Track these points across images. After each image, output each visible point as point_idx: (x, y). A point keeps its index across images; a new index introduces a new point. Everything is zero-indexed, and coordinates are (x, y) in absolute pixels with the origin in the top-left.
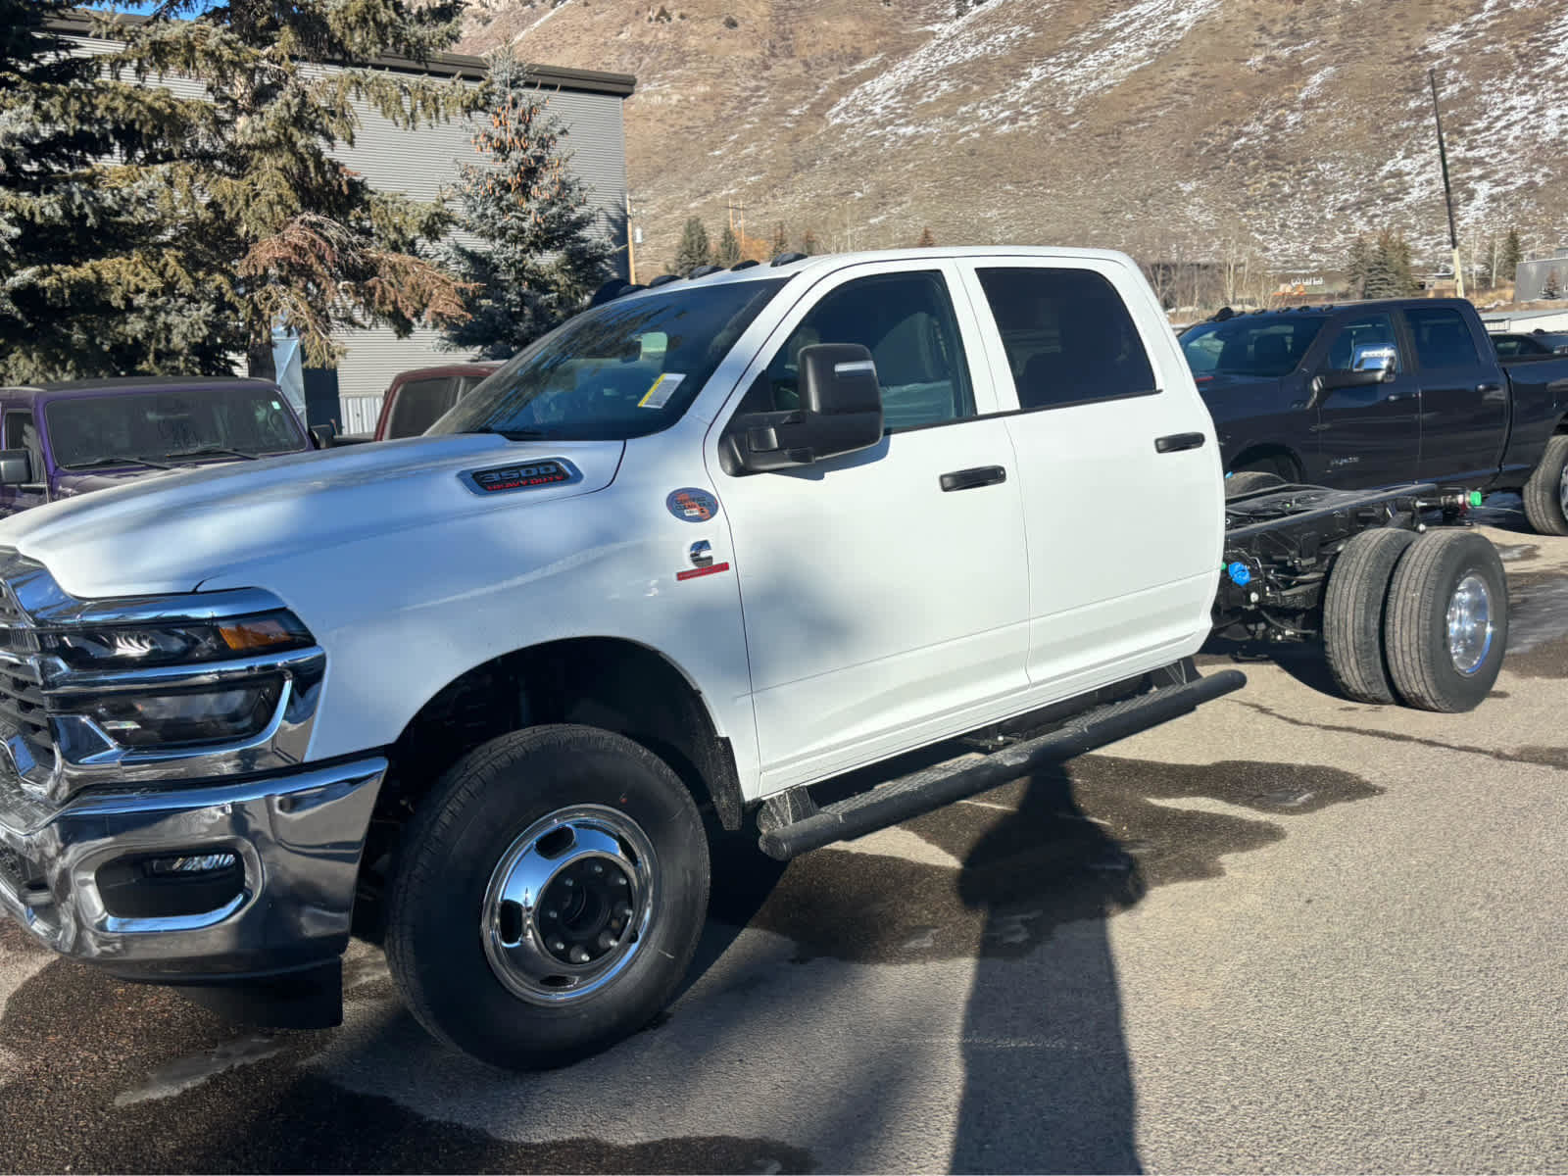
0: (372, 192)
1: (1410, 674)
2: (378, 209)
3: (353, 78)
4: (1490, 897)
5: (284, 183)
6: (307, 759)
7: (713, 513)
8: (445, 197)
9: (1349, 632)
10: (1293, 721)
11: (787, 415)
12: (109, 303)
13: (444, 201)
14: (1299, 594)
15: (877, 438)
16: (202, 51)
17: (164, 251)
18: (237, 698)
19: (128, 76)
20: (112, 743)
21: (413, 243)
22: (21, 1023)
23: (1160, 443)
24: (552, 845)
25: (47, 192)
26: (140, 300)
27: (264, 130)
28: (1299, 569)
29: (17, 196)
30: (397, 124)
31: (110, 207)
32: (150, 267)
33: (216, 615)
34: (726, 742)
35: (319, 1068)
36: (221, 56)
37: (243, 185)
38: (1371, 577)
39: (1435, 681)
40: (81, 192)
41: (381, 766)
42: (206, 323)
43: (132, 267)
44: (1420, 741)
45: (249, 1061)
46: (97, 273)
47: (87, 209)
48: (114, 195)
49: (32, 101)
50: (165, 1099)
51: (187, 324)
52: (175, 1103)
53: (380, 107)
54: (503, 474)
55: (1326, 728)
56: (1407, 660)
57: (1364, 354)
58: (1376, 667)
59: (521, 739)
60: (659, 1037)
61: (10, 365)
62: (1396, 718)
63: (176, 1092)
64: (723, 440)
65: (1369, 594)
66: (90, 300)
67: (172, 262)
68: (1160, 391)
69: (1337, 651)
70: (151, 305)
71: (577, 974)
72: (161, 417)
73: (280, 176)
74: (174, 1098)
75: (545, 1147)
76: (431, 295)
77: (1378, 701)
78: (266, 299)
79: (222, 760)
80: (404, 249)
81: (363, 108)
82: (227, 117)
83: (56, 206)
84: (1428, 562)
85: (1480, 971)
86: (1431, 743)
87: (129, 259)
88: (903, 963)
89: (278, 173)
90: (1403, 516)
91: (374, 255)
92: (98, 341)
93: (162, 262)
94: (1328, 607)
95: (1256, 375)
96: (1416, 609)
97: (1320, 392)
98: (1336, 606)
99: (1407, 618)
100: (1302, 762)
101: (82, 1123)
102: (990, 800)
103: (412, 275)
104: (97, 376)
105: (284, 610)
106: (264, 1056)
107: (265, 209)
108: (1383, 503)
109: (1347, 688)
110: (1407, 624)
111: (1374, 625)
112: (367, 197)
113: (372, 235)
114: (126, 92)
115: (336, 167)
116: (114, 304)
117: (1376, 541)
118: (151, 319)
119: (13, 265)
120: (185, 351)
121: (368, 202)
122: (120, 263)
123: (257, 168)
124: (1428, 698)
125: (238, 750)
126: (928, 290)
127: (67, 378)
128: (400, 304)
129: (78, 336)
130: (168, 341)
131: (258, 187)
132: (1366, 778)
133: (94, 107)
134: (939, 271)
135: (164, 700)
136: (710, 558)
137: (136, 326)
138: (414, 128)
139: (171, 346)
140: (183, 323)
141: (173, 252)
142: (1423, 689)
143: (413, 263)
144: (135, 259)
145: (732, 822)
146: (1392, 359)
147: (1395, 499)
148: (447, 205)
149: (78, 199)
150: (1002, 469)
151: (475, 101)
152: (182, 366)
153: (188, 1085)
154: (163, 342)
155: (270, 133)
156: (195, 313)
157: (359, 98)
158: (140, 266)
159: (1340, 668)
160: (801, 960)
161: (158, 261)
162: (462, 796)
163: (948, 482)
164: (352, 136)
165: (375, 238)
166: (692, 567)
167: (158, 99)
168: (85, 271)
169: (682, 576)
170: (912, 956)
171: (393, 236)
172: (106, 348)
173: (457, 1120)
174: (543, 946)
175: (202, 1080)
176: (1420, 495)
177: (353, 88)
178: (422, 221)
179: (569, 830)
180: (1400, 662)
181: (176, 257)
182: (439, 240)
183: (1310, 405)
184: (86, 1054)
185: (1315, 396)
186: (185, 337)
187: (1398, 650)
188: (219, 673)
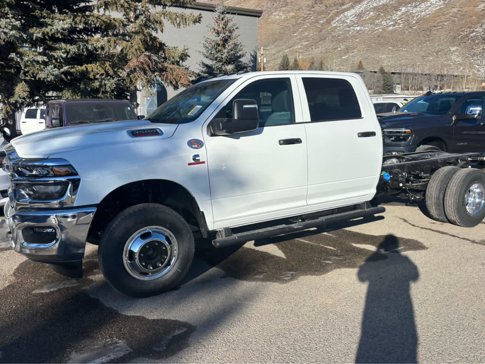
0: (166, 47)
1: (451, 213)
2: (167, 52)
3: (163, 12)
4: (439, 283)
5: (141, 43)
6: (74, 205)
7: (201, 147)
8: (186, 49)
9: (433, 198)
10: (414, 225)
12: (89, 77)
13: (185, 50)
14: (419, 185)
16: (120, 4)
17: (106, 62)
18: (59, 188)
19: (102, 10)
20: (27, 196)
21: (179, 62)
22: (21, 270)
23: (359, 134)
24: (145, 236)
25: (74, 45)
26: (98, 76)
27: (135, 28)
28: (423, 178)
29: (66, 46)
30: (175, 26)
31: (90, 50)
32: (102, 67)
33: (54, 165)
34: (203, 212)
35: (86, 290)
36: (124, 6)
37: (129, 44)
38: (442, 181)
39: (459, 216)
40: (83, 45)
41: (95, 210)
42: (115, 83)
43: (96, 67)
44: (450, 235)
45: (70, 286)
46: (87, 69)
47: (84, 50)
48: (91, 46)
49: (72, 18)
50: (45, 293)
51: (110, 84)
52: (47, 294)
53: (170, 21)
54: (140, 132)
55: (422, 228)
56: (450, 209)
57: (471, 109)
58: (441, 210)
59: (140, 206)
60: (175, 293)
61: (64, 93)
62: (447, 227)
63: (48, 291)
64: (208, 126)
65: (441, 187)
66: (84, 75)
67: (108, 66)
68: (363, 118)
69: (429, 204)
70: (100, 78)
71: (150, 272)
72: (97, 110)
73: (140, 41)
74: (47, 293)
75: (130, 317)
76: (181, 77)
77: (442, 221)
78: (134, 77)
79: (55, 203)
80: (175, 64)
81: (166, 22)
82: (127, 23)
83: (76, 49)
84: (460, 178)
85: (420, 303)
86: (453, 236)
87: (96, 64)
88: (251, 281)
89: (139, 40)
90: (463, 163)
91: (166, 65)
92: (87, 87)
93: (105, 65)
94: (427, 189)
95: (432, 114)
96: (454, 194)
97: (455, 120)
98: (430, 189)
99: (451, 196)
100: (408, 237)
101: (23, 296)
102: (305, 239)
103: (176, 71)
104: (86, 98)
105: (70, 165)
106: (74, 285)
107: (134, 51)
108: (457, 159)
109: (433, 216)
110: (450, 198)
111: (441, 196)
112: (164, 48)
113: (167, 59)
114: (96, 16)
115: (155, 38)
116: (91, 77)
117: (446, 170)
118: (101, 82)
119: (63, 65)
120: (110, 92)
121: (165, 50)
122: (93, 66)
123: (134, 39)
124: (457, 222)
125: (59, 201)
126: (285, 84)
127: (78, 98)
128: (171, 80)
129: (82, 86)
130: (105, 88)
131: (133, 44)
132: (424, 244)
133: (89, 20)
135: (42, 187)
136: (199, 160)
137: (96, 84)
138: (179, 28)
139: (106, 90)
140: (109, 83)
141: (108, 63)
142: (455, 219)
143: (176, 68)
144: (97, 64)
145: (205, 236)
146: (481, 111)
147: (462, 156)
148: (186, 51)
149: (82, 47)
150: (300, 139)
151: (196, 20)
152: (109, 96)
153: (52, 290)
154: (104, 89)
155: (137, 29)
156: (112, 81)
157: (164, 18)
158: (99, 67)
159: (430, 210)
160: (224, 277)
161: (104, 65)
162: (119, 220)
163: (282, 142)
164: (163, 30)
165: (167, 60)
166: (193, 162)
167: (106, 18)
168: (83, 68)
169: (189, 164)
170: (254, 280)
171: (172, 60)
172: (89, 90)
173: (112, 307)
174: (139, 264)
175: (56, 289)
176: (470, 156)
177: (163, 16)
178: (179, 56)
179: (151, 232)
180: (448, 209)
181: (109, 64)
182: (185, 61)
183: (452, 125)
184: (32, 279)
185: (454, 122)
186: (109, 87)
187: (448, 205)
188: (54, 181)
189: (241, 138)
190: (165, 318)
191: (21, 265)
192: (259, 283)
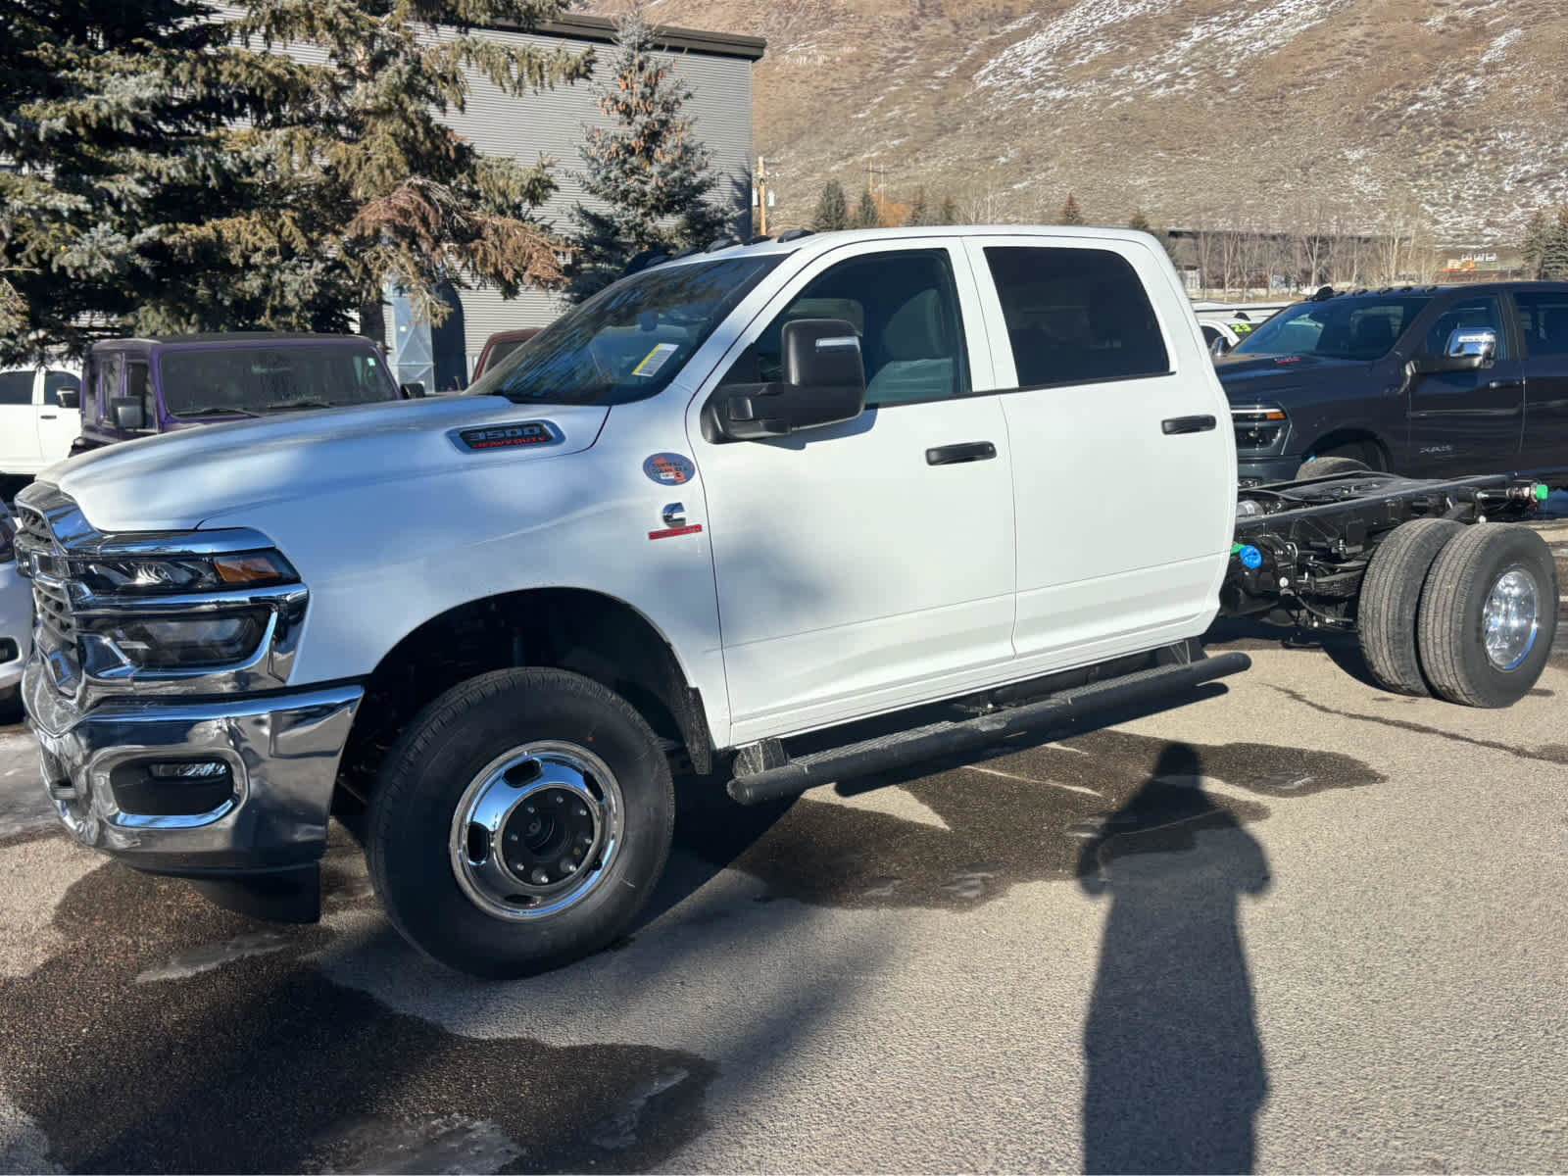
0: (479, 158)
1: (1441, 667)
2: (483, 173)
3: (464, 45)
4: (1449, 885)
5: (396, 148)
6: (290, 682)
7: (688, 478)
8: (545, 163)
9: (1383, 620)
10: (1323, 709)
11: (764, 387)
12: (228, 260)
13: (544, 167)
14: (1337, 582)
15: (856, 412)
16: (322, 19)
17: (282, 212)
18: (233, 626)
19: (257, 43)
20: (125, 660)
21: (518, 207)
22: (75, 909)
23: (1167, 424)
24: (519, 775)
25: (173, 154)
26: (257, 258)
27: (376, 97)
28: (1344, 557)
29: (147, 157)
30: (505, 91)
31: (230, 170)
32: (268, 227)
33: (215, 551)
34: (696, 691)
35: (316, 963)
36: (338, 24)
37: (356, 150)
38: (1409, 568)
39: (1467, 675)
40: (204, 155)
41: (358, 694)
42: (316, 281)
43: (251, 227)
44: (1444, 734)
45: (257, 952)
46: (219, 233)
47: (210, 171)
48: (233, 157)
49: (163, 66)
50: (180, 979)
51: (299, 282)
52: (185, 983)
53: (489, 73)
54: (489, 434)
55: (1352, 716)
56: (1439, 652)
57: (1461, 339)
58: (1410, 658)
59: (494, 679)
60: (618, 957)
61: (141, 317)
62: (1429, 710)
63: (189, 974)
64: (705, 410)
65: (1405, 587)
66: (211, 257)
67: (288, 222)
68: (1173, 373)
69: (1370, 640)
70: (267, 263)
71: (539, 894)
72: (264, 371)
73: (391, 141)
74: (186, 979)
75: (488, 1044)
76: (530, 257)
77: (1412, 693)
78: (376, 259)
79: (221, 680)
80: (509, 213)
81: (472, 75)
82: (345, 83)
83: (181, 167)
84: (1467, 554)
85: (1408, 952)
86: (1454, 737)
87: (248, 219)
88: (858, 908)
89: (388, 137)
90: (1463, 507)
91: (478, 218)
92: (219, 296)
93: (280, 222)
94: (1363, 595)
95: (1343, 357)
96: (1450, 602)
97: (1413, 376)
98: (1372, 593)
99: (1441, 610)
100: (1315, 748)
101: (105, 995)
102: (994, 767)
103: (514, 238)
104: (217, 331)
105: (273, 550)
106: (270, 950)
107: (375, 173)
108: (1442, 494)
109: (1381, 678)
110: (1439, 618)
111: (1409, 616)
112: (473, 161)
113: (479, 198)
114: (247, 60)
115: (445, 131)
116: (234, 262)
117: (1419, 530)
118: (268, 276)
119: (141, 223)
120: (298, 308)
121: (474, 167)
122: (240, 223)
123: (371, 133)
124: (1459, 692)
125: (234, 671)
126: (932, 268)
127: (191, 331)
128: (500, 267)
129: (202, 291)
130: (283, 297)
131: (371, 151)
132: (1372, 767)
133: (219, 73)
134: (944, 251)
135: (174, 625)
136: (682, 520)
137: (253, 284)
138: (520, 95)
139: (285, 302)
140: (296, 281)
141: (290, 213)
142: (1454, 682)
143: (514, 227)
144: (253, 219)
145: (703, 767)
146: (1491, 344)
147: (1456, 489)
148: (549, 171)
149: (201, 161)
150: (991, 445)
151: (577, 69)
152: (294, 321)
153: (202, 969)
154: (278, 299)
155: (382, 99)
156: (306, 272)
157: (469, 65)
158: (258, 226)
159: (1373, 657)
160: (766, 899)
161: (275, 221)
162: (435, 725)
163: (934, 456)
164: (463, 102)
165: (481, 201)
166: (664, 527)
167: (278, 66)
168: (206, 230)
169: (654, 536)
170: (868, 903)
171: (499, 200)
172: (227, 303)
173: (420, 1015)
174: (507, 869)
175: (213, 965)
176: (1482, 487)
177: (464, 56)
178: (523, 186)
179: (537, 762)
180: (1431, 654)
181: (293, 218)
182: (541, 205)
183: (1402, 390)
184: (123, 937)
185: (1409, 380)
186: (297, 294)
187: (1430, 642)
188: (217, 603)
189: (808, 445)
190: (608, 1042)
191: (74, 891)
192: (885, 913)
